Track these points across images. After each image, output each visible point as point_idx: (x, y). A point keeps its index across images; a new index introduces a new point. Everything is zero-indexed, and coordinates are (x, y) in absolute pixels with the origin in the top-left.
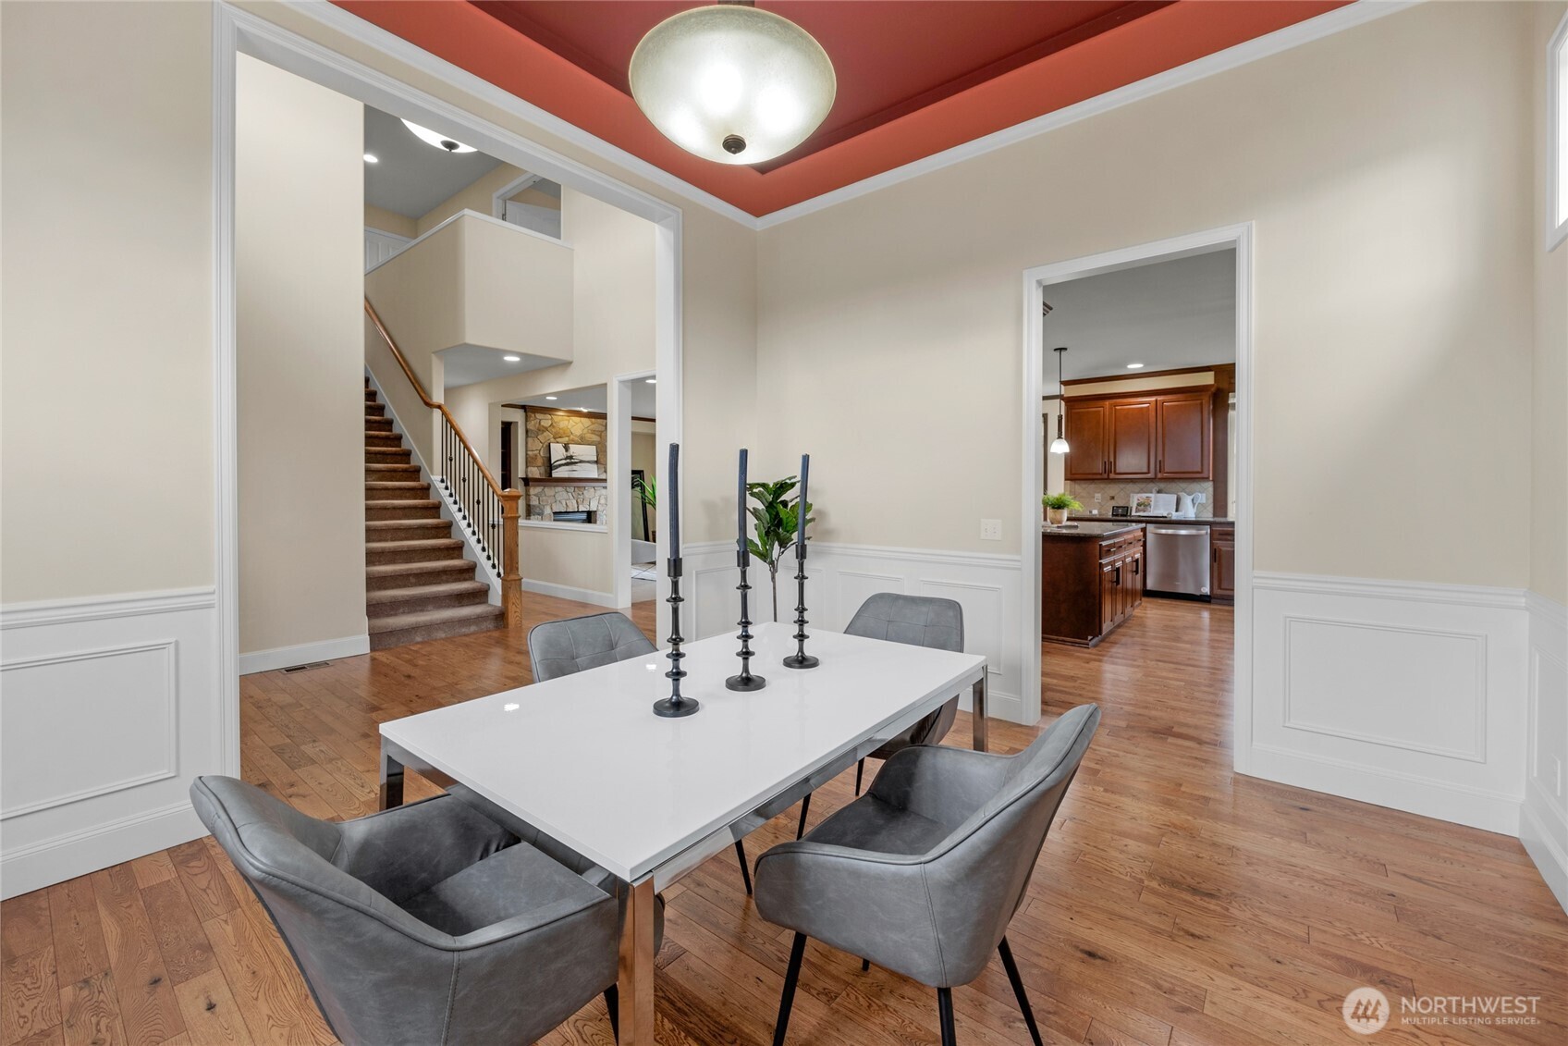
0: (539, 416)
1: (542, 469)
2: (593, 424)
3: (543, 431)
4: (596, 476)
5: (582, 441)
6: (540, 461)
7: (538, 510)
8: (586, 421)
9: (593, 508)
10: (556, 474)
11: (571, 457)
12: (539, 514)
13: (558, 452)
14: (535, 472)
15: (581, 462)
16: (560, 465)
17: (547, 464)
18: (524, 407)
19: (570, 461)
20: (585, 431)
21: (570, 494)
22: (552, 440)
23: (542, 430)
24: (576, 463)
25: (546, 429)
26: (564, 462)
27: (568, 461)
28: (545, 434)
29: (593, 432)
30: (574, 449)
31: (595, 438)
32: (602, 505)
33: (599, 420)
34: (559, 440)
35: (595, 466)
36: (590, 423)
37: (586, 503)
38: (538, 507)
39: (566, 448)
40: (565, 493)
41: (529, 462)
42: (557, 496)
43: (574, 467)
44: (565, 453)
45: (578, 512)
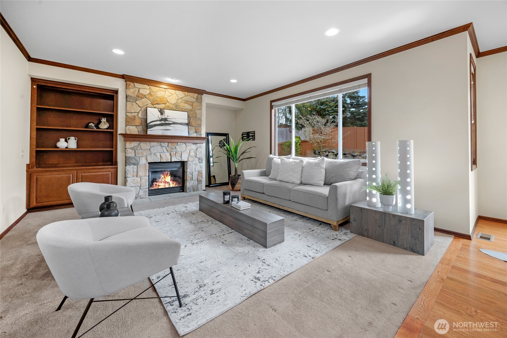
0: (137, 85)
1: (140, 128)
2: (186, 96)
3: (142, 98)
4: (186, 134)
5: (176, 108)
6: (138, 122)
7: (133, 161)
8: (180, 94)
9: (184, 159)
10: (150, 132)
11: (166, 119)
12: (134, 164)
13: (153, 115)
14: (134, 130)
15: (174, 123)
16: (155, 125)
17: (144, 124)
18: (123, 77)
19: (165, 122)
20: (180, 101)
21: (164, 149)
22: (150, 105)
23: (140, 96)
24: (170, 124)
25: (145, 96)
26: (158, 123)
27: (163, 122)
28: (143, 100)
29: (187, 102)
30: (168, 113)
31: (188, 107)
32: (192, 157)
33: (191, 94)
34: (156, 106)
35: (186, 127)
36: (184, 95)
37: (178, 155)
38: (134, 158)
39: (162, 112)
40: (159, 147)
41: (129, 121)
42: (152, 149)
43: (168, 127)
44: (160, 116)
45: (171, 162)
